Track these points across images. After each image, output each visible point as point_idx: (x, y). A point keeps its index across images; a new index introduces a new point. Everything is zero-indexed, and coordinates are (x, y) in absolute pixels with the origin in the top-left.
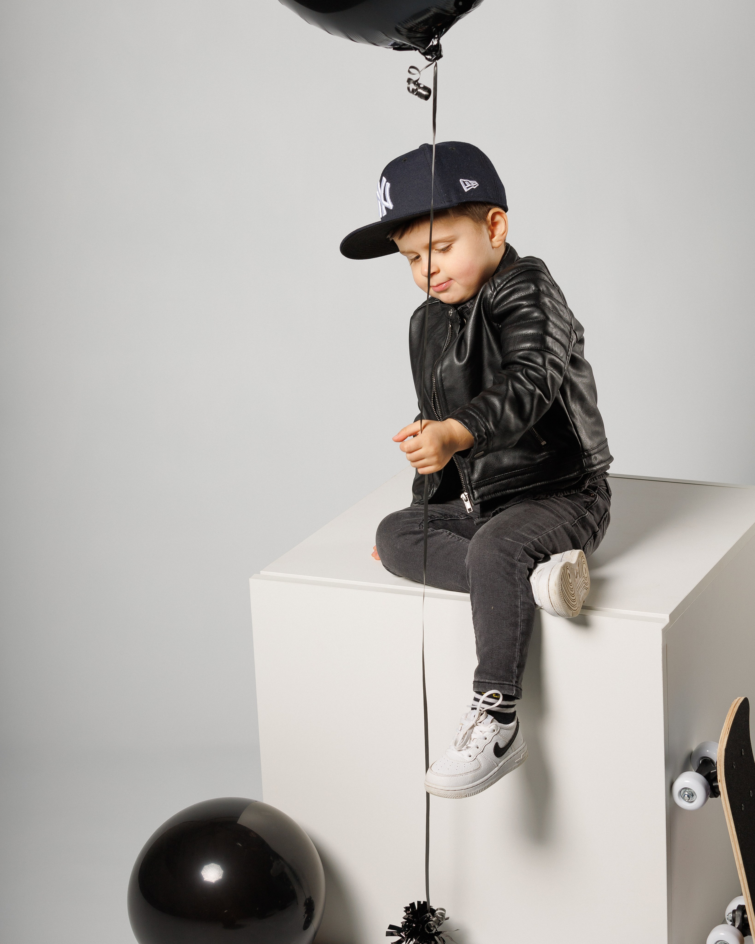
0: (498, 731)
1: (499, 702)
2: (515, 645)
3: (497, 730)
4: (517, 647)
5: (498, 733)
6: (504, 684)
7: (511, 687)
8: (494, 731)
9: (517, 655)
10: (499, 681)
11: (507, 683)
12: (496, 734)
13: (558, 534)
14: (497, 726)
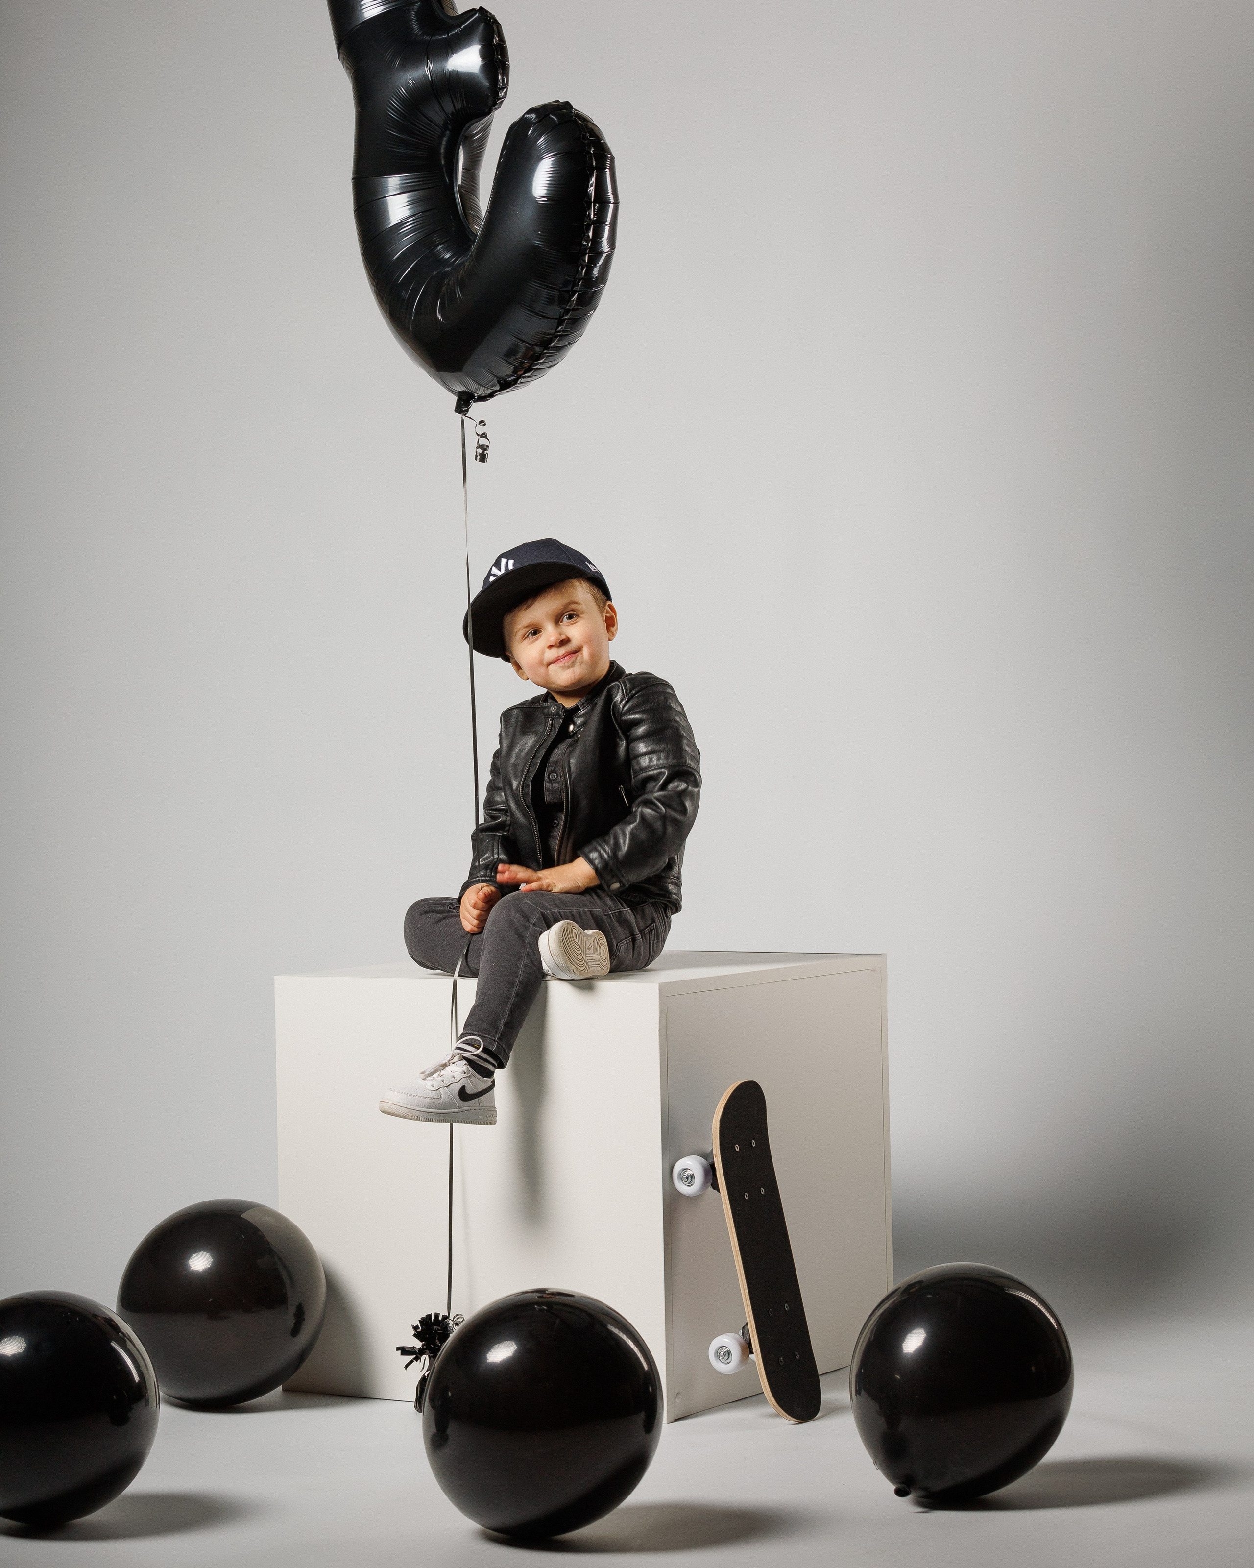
0: (469, 1075)
1: (478, 1052)
2: (507, 1004)
3: (468, 1073)
4: (509, 1006)
5: (468, 1077)
6: (486, 1037)
7: (493, 1042)
8: (465, 1073)
9: (507, 1013)
10: (481, 1033)
11: (489, 1037)
12: (466, 1077)
13: (583, 917)
14: (468, 1069)
